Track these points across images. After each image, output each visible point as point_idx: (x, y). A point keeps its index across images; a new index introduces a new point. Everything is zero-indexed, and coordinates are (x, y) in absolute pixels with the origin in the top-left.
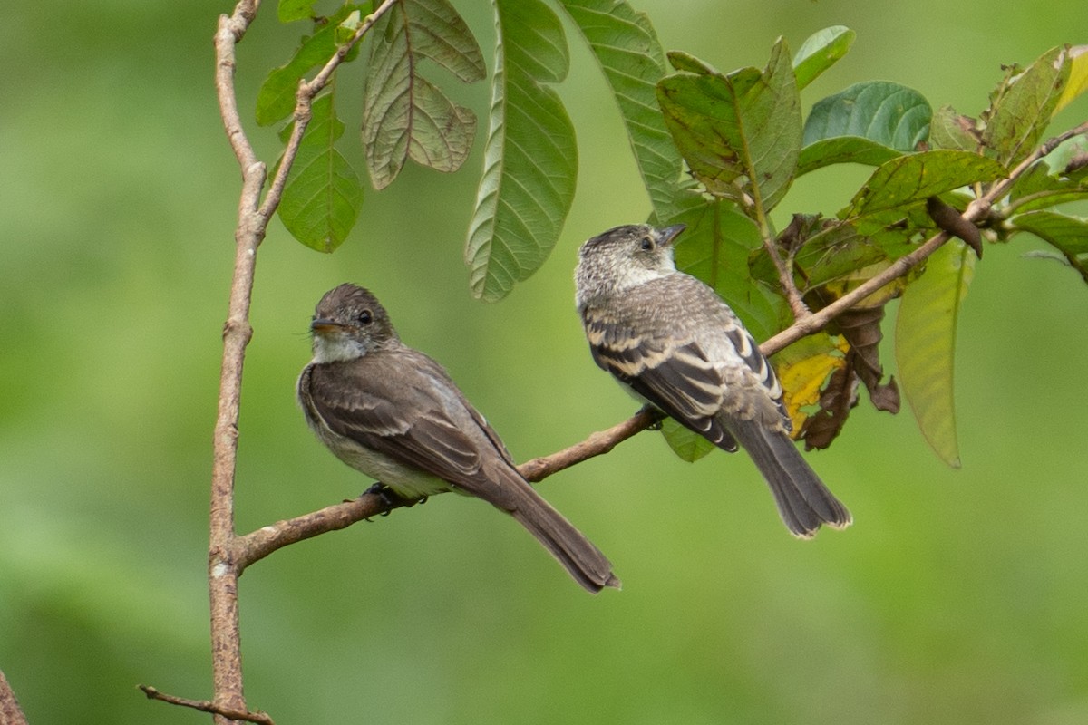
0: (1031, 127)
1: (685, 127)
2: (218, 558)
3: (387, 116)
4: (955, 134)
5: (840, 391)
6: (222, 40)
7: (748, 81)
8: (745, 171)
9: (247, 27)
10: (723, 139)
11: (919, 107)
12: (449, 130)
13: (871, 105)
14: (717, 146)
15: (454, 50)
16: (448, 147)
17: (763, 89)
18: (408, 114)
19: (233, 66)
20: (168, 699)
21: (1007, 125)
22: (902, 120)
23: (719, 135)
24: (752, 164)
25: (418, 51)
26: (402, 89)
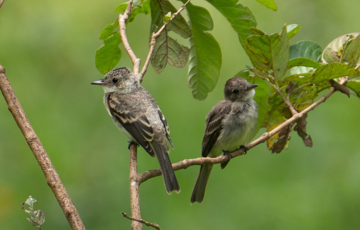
0: (357, 55)
1: (254, 53)
2: (133, 179)
3: (159, 50)
4: (331, 57)
5: (285, 135)
6: (121, 22)
7: (275, 38)
8: (272, 68)
9: (128, 18)
10: (265, 57)
11: (318, 48)
12: (180, 54)
13: (304, 48)
14: (263, 60)
15: (181, 28)
16: (180, 59)
17: (279, 41)
18: (166, 49)
19: (126, 30)
20: (129, 217)
21: (351, 54)
22: (314, 53)
23: (264, 56)
24: (274, 66)
25: (169, 29)
26: (164, 41)
